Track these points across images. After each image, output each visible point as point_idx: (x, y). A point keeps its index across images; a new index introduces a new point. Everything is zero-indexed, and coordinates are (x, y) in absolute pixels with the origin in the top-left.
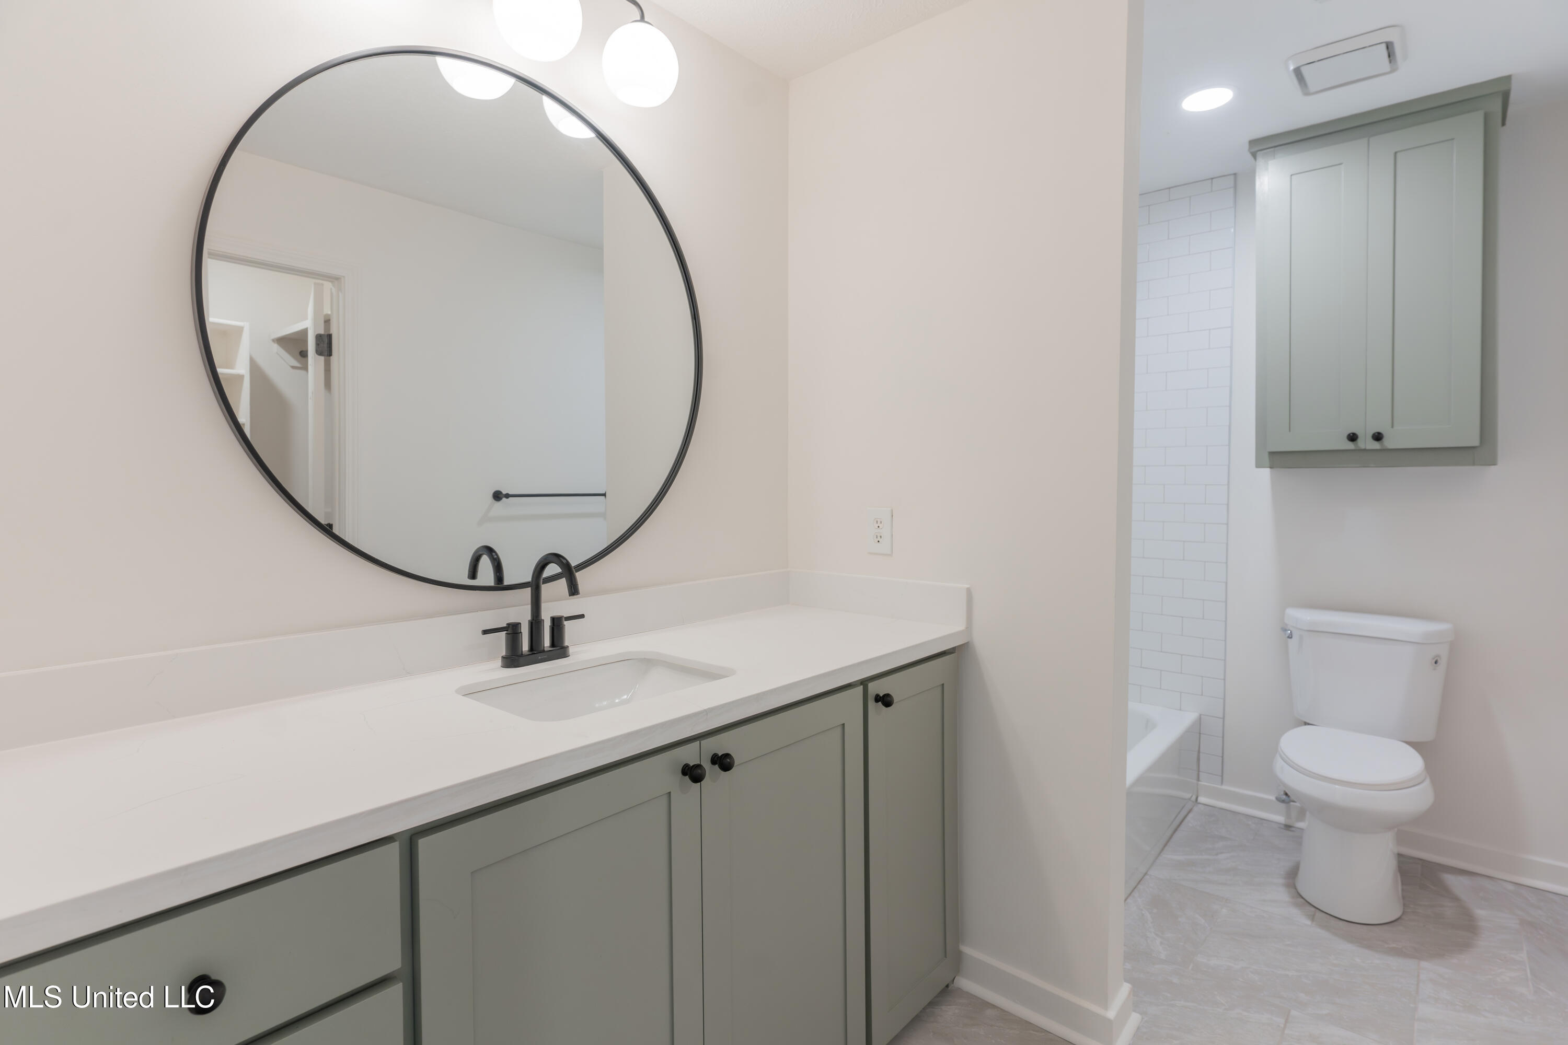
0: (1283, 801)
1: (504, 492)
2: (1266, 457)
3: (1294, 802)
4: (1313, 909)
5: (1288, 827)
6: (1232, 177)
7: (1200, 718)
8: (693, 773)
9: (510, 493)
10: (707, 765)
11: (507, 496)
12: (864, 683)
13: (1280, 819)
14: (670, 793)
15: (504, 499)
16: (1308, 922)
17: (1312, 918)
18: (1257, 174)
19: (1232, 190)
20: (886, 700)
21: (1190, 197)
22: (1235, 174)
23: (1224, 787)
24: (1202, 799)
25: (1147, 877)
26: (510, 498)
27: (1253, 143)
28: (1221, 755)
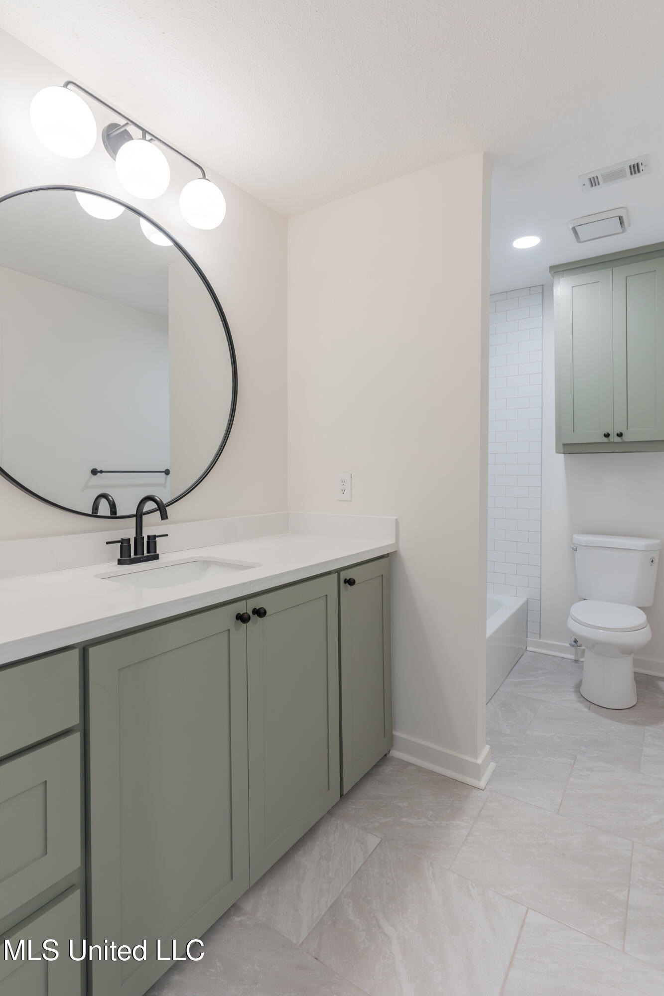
0: (573, 646)
1: (99, 470)
2: (561, 447)
3: (580, 646)
4: (589, 703)
5: (576, 661)
6: (541, 287)
7: (527, 602)
8: (242, 618)
9: (103, 470)
10: (251, 614)
11: (101, 472)
12: (338, 571)
13: (572, 657)
14: (229, 630)
15: (99, 474)
16: (587, 710)
17: (589, 708)
18: (554, 287)
19: (541, 294)
20: (350, 582)
21: (518, 298)
22: (543, 285)
23: (542, 640)
24: (529, 649)
25: (498, 692)
26: (103, 473)
27: (552, 268)
28: (539, 622)
